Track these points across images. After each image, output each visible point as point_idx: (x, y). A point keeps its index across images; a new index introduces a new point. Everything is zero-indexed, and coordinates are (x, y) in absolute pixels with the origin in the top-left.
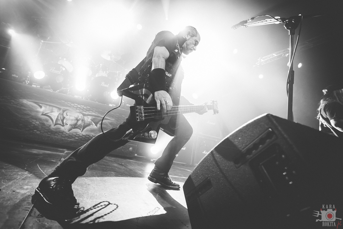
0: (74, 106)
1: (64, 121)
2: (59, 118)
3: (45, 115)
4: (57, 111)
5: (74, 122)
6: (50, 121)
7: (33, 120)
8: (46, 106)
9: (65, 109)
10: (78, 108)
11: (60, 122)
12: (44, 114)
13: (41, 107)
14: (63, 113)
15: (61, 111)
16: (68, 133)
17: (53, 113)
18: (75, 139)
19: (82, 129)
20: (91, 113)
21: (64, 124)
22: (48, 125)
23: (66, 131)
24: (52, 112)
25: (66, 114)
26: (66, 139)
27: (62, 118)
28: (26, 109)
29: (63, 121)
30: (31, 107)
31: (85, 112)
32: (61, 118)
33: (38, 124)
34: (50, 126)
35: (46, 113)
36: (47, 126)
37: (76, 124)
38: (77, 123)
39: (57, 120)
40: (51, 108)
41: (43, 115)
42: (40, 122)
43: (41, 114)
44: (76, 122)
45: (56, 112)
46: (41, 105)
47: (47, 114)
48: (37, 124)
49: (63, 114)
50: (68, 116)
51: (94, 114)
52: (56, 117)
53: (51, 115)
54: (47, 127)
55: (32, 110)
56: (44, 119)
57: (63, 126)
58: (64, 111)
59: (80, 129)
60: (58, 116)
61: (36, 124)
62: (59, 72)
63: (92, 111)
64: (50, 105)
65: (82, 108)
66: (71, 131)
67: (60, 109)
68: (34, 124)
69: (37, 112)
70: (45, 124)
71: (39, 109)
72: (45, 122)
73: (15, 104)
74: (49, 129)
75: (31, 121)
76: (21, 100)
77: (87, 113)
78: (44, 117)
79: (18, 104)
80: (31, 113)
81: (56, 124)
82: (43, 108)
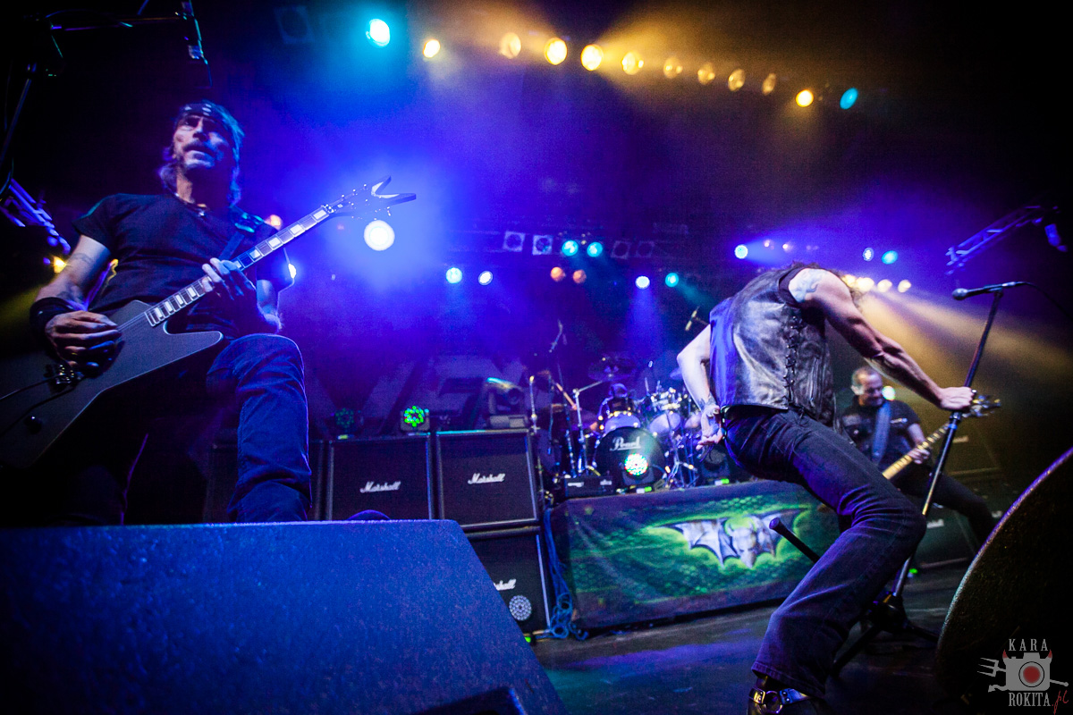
0: (735, 505)
1: (735, 545)
2: (724, 543)
3: (696, 546)
4: (713, 529)
5: (751, 541)
6: (711, 555)
7: (682, 567)
8: (688, 525)
9: (722, 518)
10: (743, 507)
11: (729, 552)
12: (694, 543)
13: (681, 531)
14: (723, 528)
15: (719, 526)
16: (754, 568)
17: (707, 537)
18: (773, 578)
19: (772, 551)
20: (770, 507)
21: (739, 553)
22: (712, 566)
23: (748, 565)
24: (704, 534)
25: (729, 530)
26: (757, 584)
27: (728, 541)
28: (662, 546)
29: (731, 546)
30: (666, 538)
31: (759, 509)
32: (725, 541)
33: (695, 572)
34: (716, 566)
35: (698, 541)
36: (711, 568)
37: (757, 544)
38: (757, 539)
39: (721, 547)
40: (698, 525)
41: (693, 547)
42: (696, 564)
43: (688, 547)
44: (754, 539)
45: (711, 530)
46: (678, 526)
47: (699, 543)
48: (693, 572)
49: (724, 532)
50: (735, 533)
51: (775, 507)
52: (718, 543)
53: (707, 541)
54: (712, 571)
55: (671, 545)
56: (701, 557)
57: (738, 557)
58: (723, 524)
59: (770, 552)
60: (720, 540)
61: (691, 572)
63: (769, 502)
64: (695, 521)
65: (749, 503)
66: (757, 564)
67: (714, 522)
68: (689, 575)
69: (681, 544)
70: (707, 565)
71: (680, 538)
72: (705, 563)
73: (637, 544)
74: (719, 574)
75: (681, 570)
76: (643, 530)
77: (763, 511)
78: (697, 552)
79: (644, 540)
80: (672, 553)
81: (725, 558)
82: (686, 531)
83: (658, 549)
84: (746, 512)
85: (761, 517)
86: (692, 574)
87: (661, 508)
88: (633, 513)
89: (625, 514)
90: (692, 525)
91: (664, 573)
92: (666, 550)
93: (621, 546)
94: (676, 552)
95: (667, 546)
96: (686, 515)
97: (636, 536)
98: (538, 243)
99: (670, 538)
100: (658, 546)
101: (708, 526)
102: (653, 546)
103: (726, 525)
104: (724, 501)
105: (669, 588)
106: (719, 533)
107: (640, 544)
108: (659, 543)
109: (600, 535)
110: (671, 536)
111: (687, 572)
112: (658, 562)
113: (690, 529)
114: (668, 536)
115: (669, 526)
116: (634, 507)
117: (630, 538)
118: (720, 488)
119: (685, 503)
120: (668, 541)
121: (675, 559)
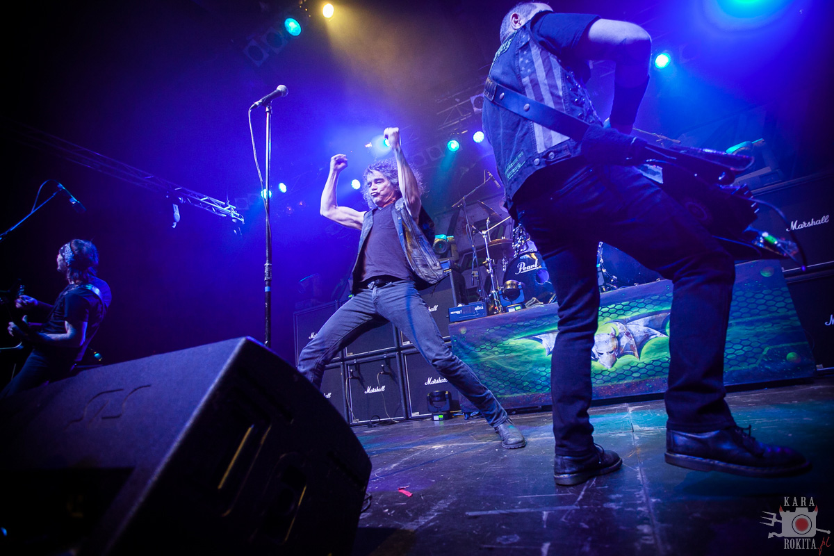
1: (594, 350)
5: (612, 345)
7: (539, 369)
8: (547, 335)
12: (550, 351)
13: (540, 340)
16: (613, 369)
18: (635, 378)
20: (638, 311)
21: (598, 356)
23: (607, 367)
26: (615, 383)
28: (521, 354)
30: (526, 347)
31: (623, 314)
37: (619, 347)
38: (619, 343)
41: (549, 353)
43: (545, 353)
44: (615, 342)
51: (643, 311)
55: (530, 353)
57: (597, 360)
59: (634, 355)
62: (534, 266)
63: (636, 306)
65: (614, 310)
66: (616, 365)
68: (545, 376)
69: (539, 351)
71: (539, 346)
73: (500, 353)
75: (538, 372)
76: (504, 342)
77: (629, 316)
79: (507, 349)
80: (530, 359)
82: (545, 341)
83: (518, 357)
84: (608, 319)
85: (625, 322)
87: (522, 323)
88: (499, 330)
89: (491, 331)
90: (550, 335)
91: (522, 374)
92: (526, 356)
93: (488, 355)
94: (534, 358)
95: (525, 354)
96: (544, 327)
97: (500, 347)
99: (529, 347)
100: (518, 354)
102: (514, 354)
105: (527, 386)
107: (503, 353)
108: (519, 351)
109: (472, 348)
110: (530, 345)
111: (544, 373)
112: (517, 366)
113: (548, 338)
114: (526, 345)
115: (529, 337)
116: (498, 325)
117: (495, 349)
119: (544, 317)
120: (527, 349)
121: (533, 364)
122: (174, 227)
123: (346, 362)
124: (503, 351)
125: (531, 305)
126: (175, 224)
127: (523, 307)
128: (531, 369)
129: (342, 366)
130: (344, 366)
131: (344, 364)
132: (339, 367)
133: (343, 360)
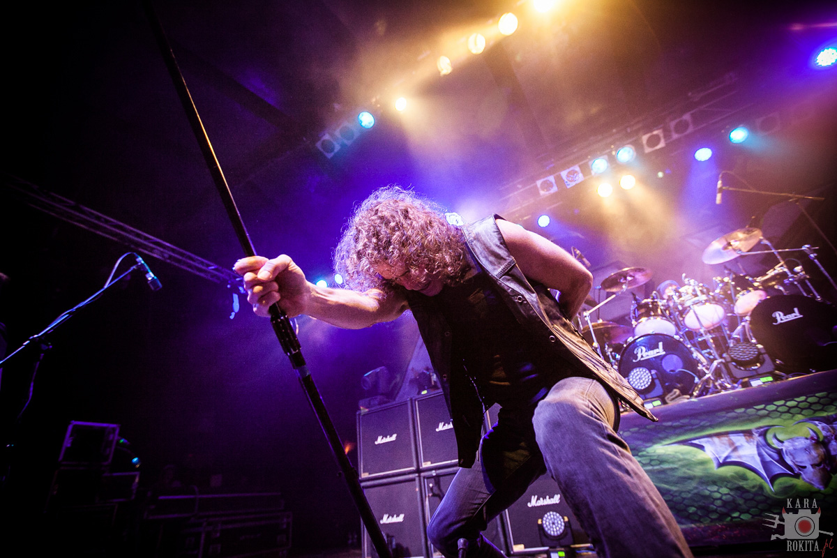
0: (779, 409)
1: (789, 461)
2: (769, 459)
3: (725, 463)
4: (748, 442)
5: (817, 453)
7: (709, 488)
8: (709, 439)
9: (761, 428)
10: (793, 411)
11: (778, 469)
12: (721, 461)
13: (701, 447)
14: (765, 439)
15: (756, 436)
16: (829, 490)
17: (741, 452)
21: (797, 471)
22: (754, 487)
24: (735, 449)
25: (775, 441)
27: (775, 455)
28: (675, 466)
29: (781, 461)
30: (681, 457)
31: (823, 410)
32: (770, 456)
33: (728, 494)
34: (761, 488)
35: (727, 457)
36: (754, 490)
37: (828, 457)
38: (828, 451)
39: (764, 463)
40: (725, 439)
41: (720, 465)
42: (729, 485)
43: (714, 465)
44: (821, 450)
45: (746, 444)
46: (696, 442)
47: (728, 460)
48: (726, 494)
49: (769, 445)
50: (786, 444)
52: (758, 459)
53: (740, 457)
54: (756, 494)
55: (689, 464)
56: (732, 477)
57: (795, 475)
58: (763, 434)
60: (760, 455)
61: (722, 495)
62: (658, 350)
65: (805, 404)
67: (748, 433)
68: (720, 499)
69: (702, 463)
70: (745, 486)
71: (701, 455)
72: (742, 483)
74: (768, 498)
75: (707, 493)
76: (649, 450)
78: (727, 471)
79: (651, 460)
80: (690, 473)
81: (773, 479)
82: (708, 447)
83: (672, 469)
84: (799, 417)
85: (828, 421)
86: (724, 498)
87: (669, 424)
88: (636, 432)
90: (716, 440)
91: (684, 495)
92: (684, 470)
94: (698, 471)
95: (683, 466)
96: (703, 428)
97: (643, 456)
98: (567, 176)
99: (688, 457)
100: (671, 466)
101: (740, 440)
102: (666, 466)
103: (769, 437)
104: (762, 406)
105: (694, 513)
106: (758, 446)
107: (649, 464)
108: (673, 462)
110: (688, 453)
111: (718, 495)
112: (675, 483)
113: (713, 443)
114: (682, 454)
115: (684, 442)
116: (635, 426)
118: (760, 390)
119: (700, 414)
120: (685, 459)
121: (697, 480)
122: (232, 317)
123: (422, 474)
124: (648, 461)
125: (673, 399)
126: (233, 314)
127: (664, 402)
128: (696, 488)
129: (417, 479)
130: (420, 480)
131: (419, 476)
132: (413, 480)
133: (419, 471)
